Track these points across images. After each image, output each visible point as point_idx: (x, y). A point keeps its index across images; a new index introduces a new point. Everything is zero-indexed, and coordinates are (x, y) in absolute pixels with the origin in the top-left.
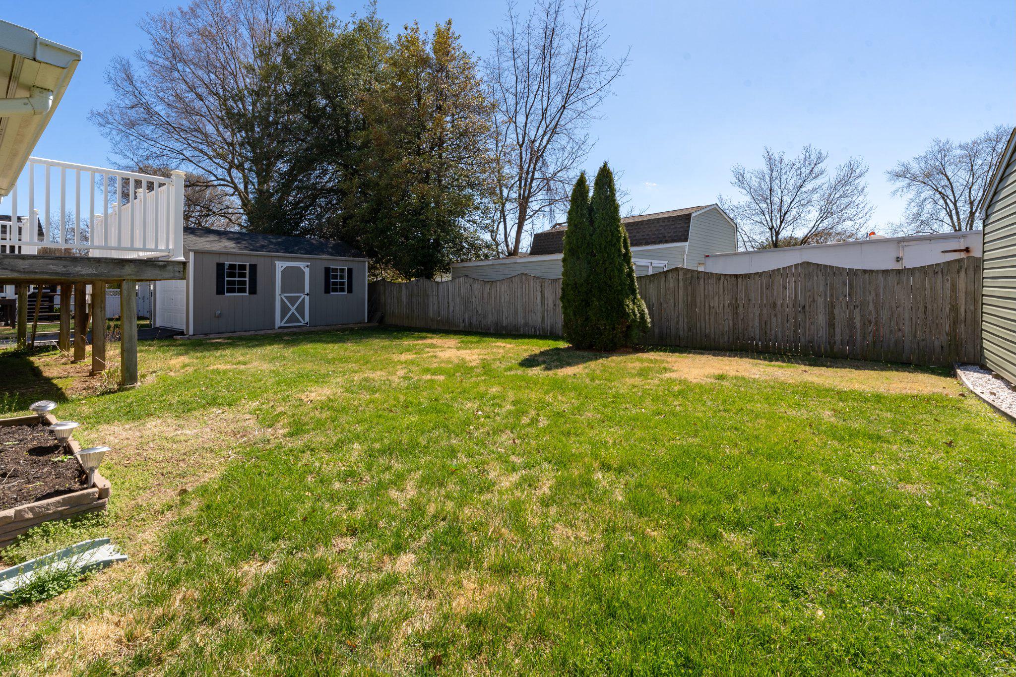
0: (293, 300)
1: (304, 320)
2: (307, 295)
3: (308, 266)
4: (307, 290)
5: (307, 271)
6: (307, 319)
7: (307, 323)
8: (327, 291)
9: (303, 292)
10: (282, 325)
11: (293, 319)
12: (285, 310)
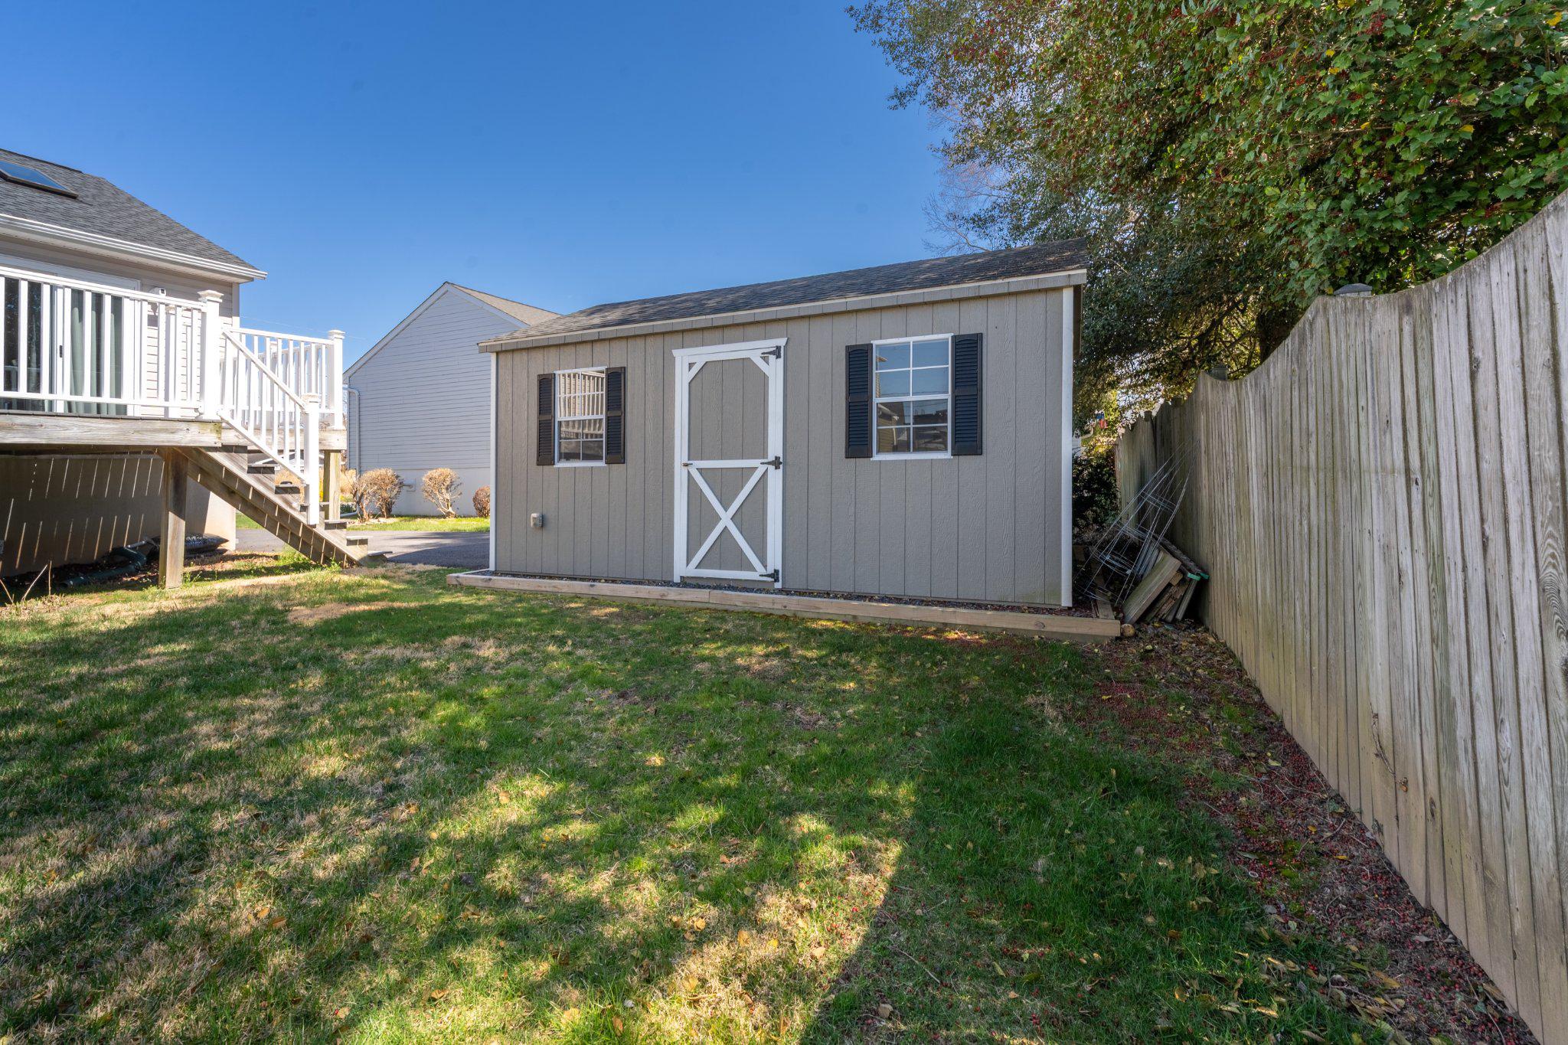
0: (725, 484)
1: (763, 561)
2: (776, 463)
3: (777, 352)
4: (775, 447)
5: (774, 370)
6: (775, 560)
7: (775, 575)
8: (858, 443)
9: (764, 455)
10: (691, 571)
11: (724, 552)
12: (701, 518)
